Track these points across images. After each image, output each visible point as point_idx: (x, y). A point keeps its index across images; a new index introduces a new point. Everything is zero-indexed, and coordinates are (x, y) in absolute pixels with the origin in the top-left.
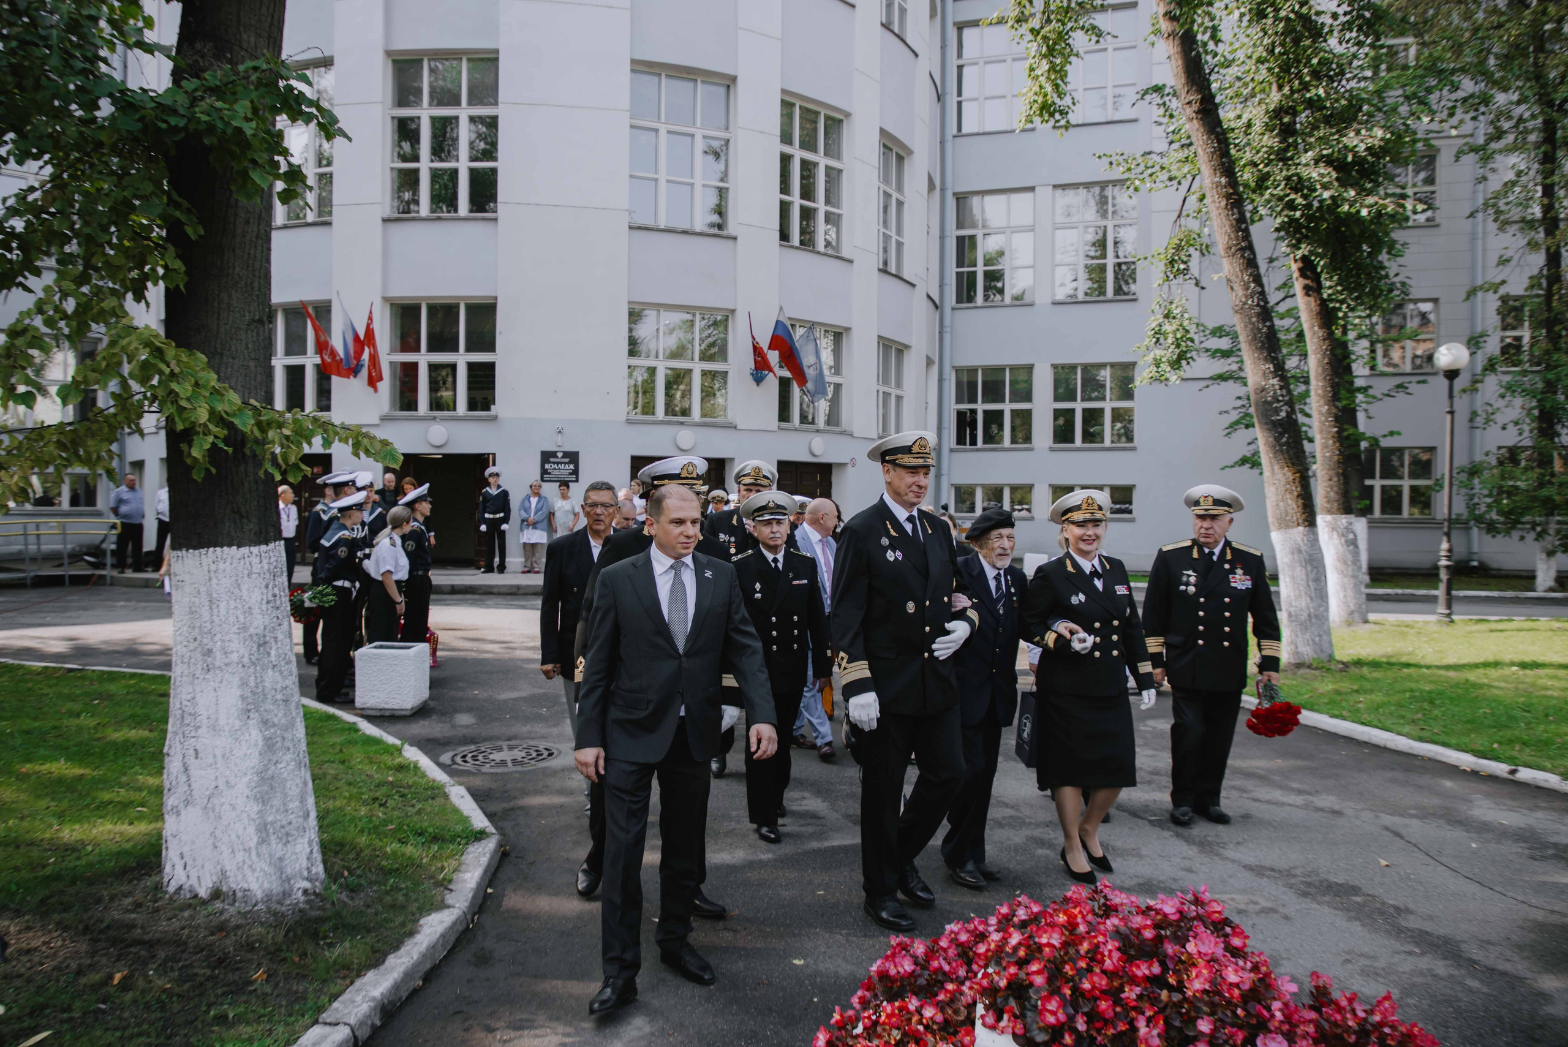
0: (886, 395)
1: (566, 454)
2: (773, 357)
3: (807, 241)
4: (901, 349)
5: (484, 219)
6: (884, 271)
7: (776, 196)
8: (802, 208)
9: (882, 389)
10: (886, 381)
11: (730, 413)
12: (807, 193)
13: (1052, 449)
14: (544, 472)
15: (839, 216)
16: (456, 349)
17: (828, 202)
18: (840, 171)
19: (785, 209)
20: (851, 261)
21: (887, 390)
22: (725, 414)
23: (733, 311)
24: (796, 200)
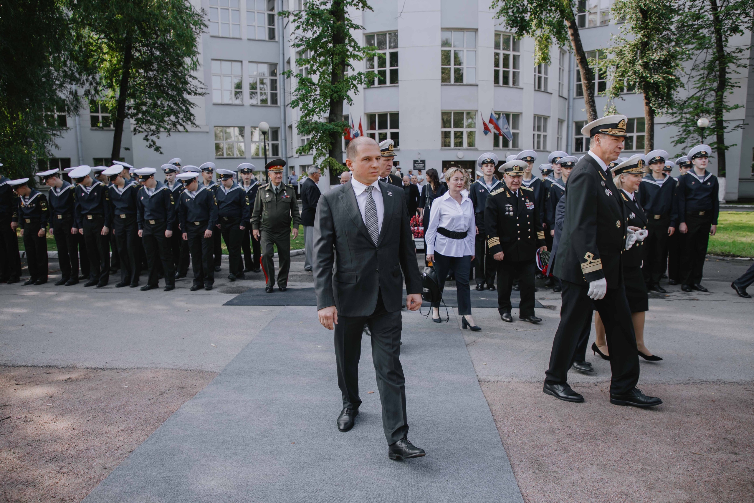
0: (539, 135)
1: (421, 161)
2: (491, 126)
3: (506, 82)
4: (545, 118)
5: (394, 86)
6: (538, 90)
7: (492, 68)
8: (504, 71)
9: (537, 133)
10: (538, 130)
11: (476, 145)
12: (506, 65)
14: (414, 167)
15: (519, 72)
16: (387, 128)
17: (514, 68)
18: (519, 56)
19: (497, 73)
20: (522, 89)
21: (539, 133)
22: (474, 146)
23: (477, 111)
24: (501, 69)
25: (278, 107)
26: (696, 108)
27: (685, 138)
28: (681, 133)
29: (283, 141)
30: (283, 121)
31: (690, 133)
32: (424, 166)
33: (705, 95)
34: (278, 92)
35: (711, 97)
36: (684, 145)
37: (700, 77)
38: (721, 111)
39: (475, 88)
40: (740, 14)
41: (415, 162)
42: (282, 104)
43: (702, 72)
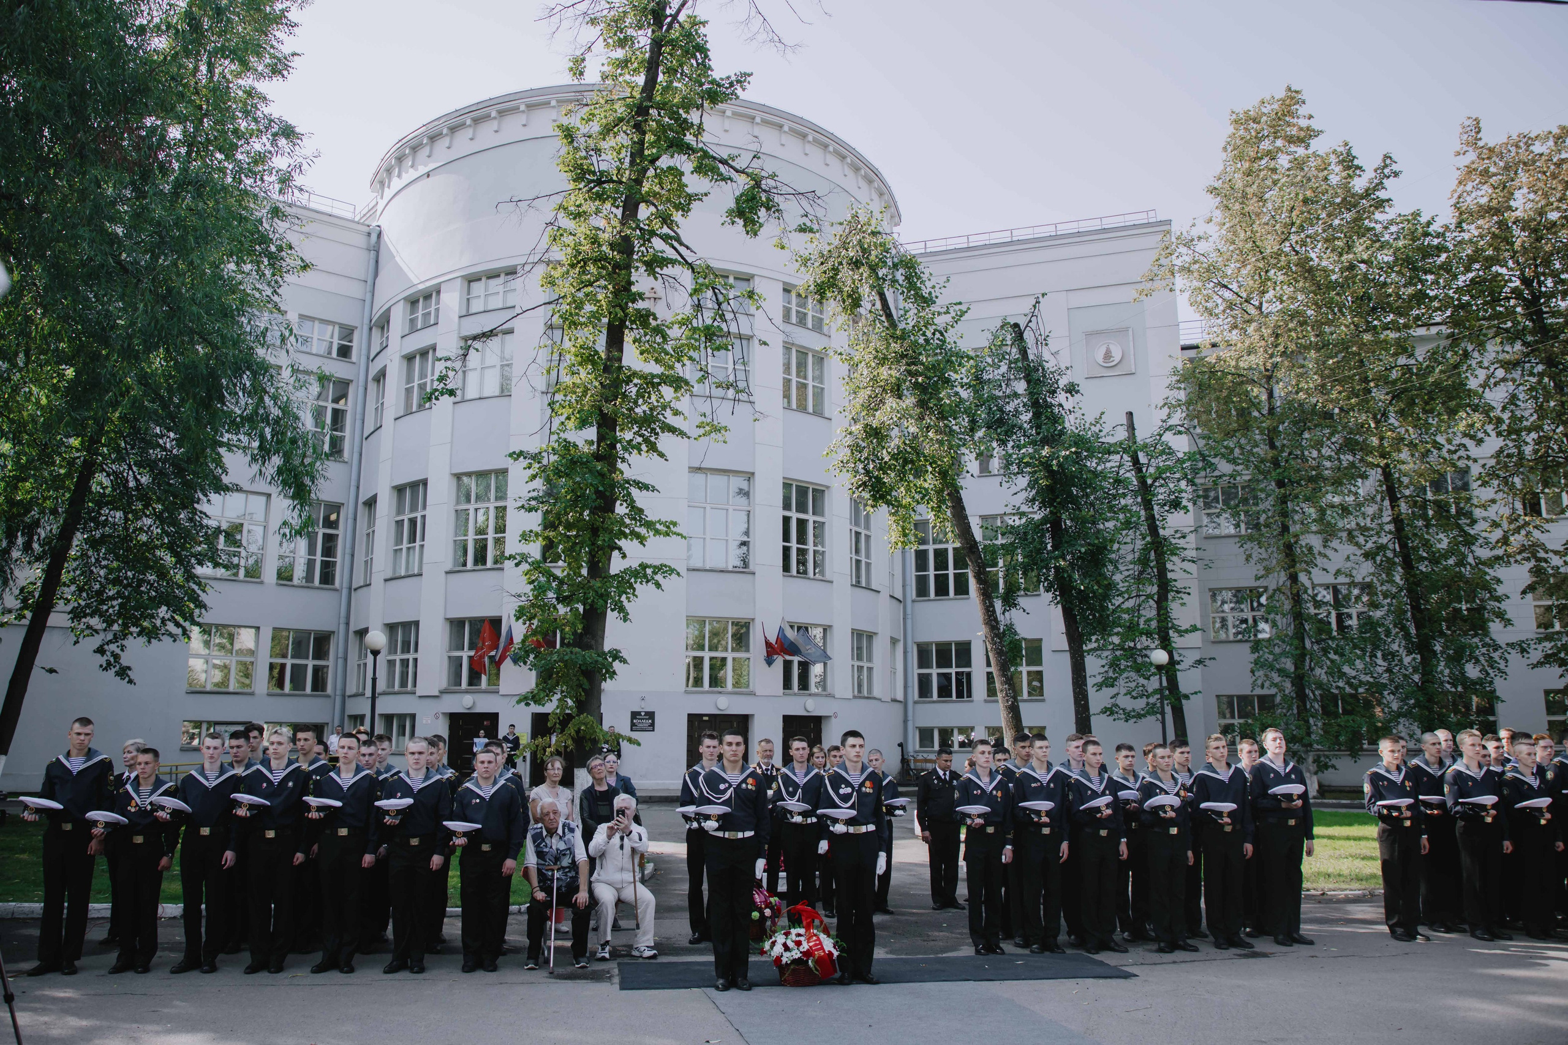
0: (860, 668)
1: (647, 713)
3: (802, 569)
4: (870, 636)
6: (857, 585)
7: (781, 544)
8: (798, 549)
9: (857, 663)
10: (859, 658)
11: (751, 685)
12: (802, 538)
13: (986, 701)
14: (633, 724)
15: (824, 552)
17: (816, 544)
18: (823, 524)
19: (786, 551)
20: (832, 582)
21: (861, 664)
22: (748, 686)
23: (753, 620)
24: (794, 545)
25: (336, 590)
26: (1129, 627)
27: (1115, 679)
28: (1106, 668)
29: (340, 662)
30: (343, 620)
31: (1124, 671)
32: (653, 725)
33: (1139, 605)
34: (339, 559)
35: (1150, 611)
36: (1113, 691)
37: (1127, 573)
38: (1168, 634)
39: (750, 577)
40: (1179, 480)
41: (635, 715)
42: (345, 585)
43: (1131, 566)
